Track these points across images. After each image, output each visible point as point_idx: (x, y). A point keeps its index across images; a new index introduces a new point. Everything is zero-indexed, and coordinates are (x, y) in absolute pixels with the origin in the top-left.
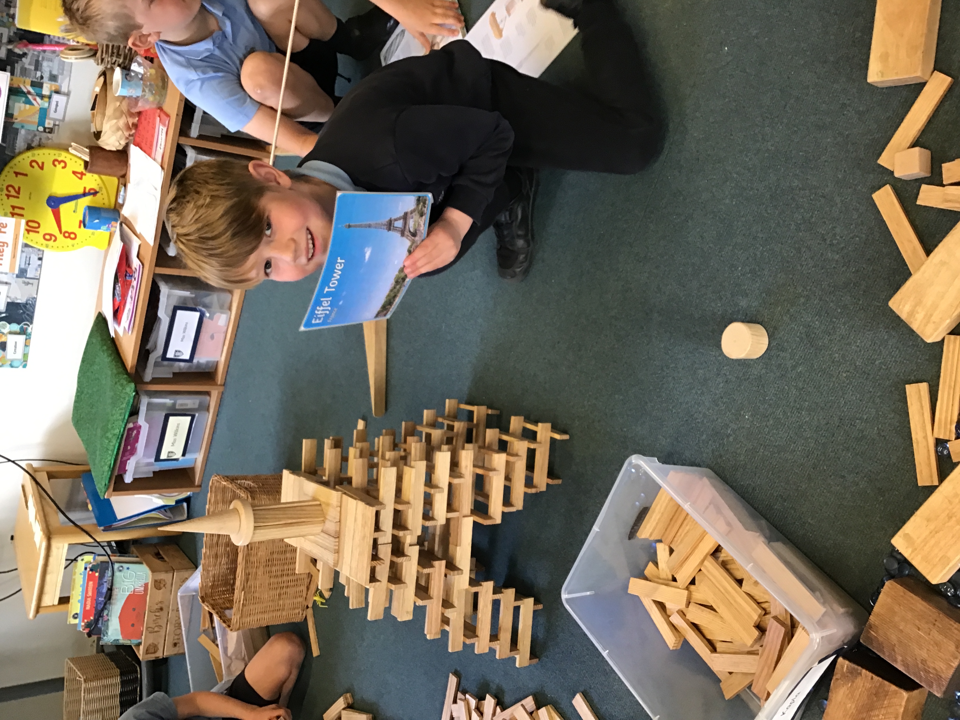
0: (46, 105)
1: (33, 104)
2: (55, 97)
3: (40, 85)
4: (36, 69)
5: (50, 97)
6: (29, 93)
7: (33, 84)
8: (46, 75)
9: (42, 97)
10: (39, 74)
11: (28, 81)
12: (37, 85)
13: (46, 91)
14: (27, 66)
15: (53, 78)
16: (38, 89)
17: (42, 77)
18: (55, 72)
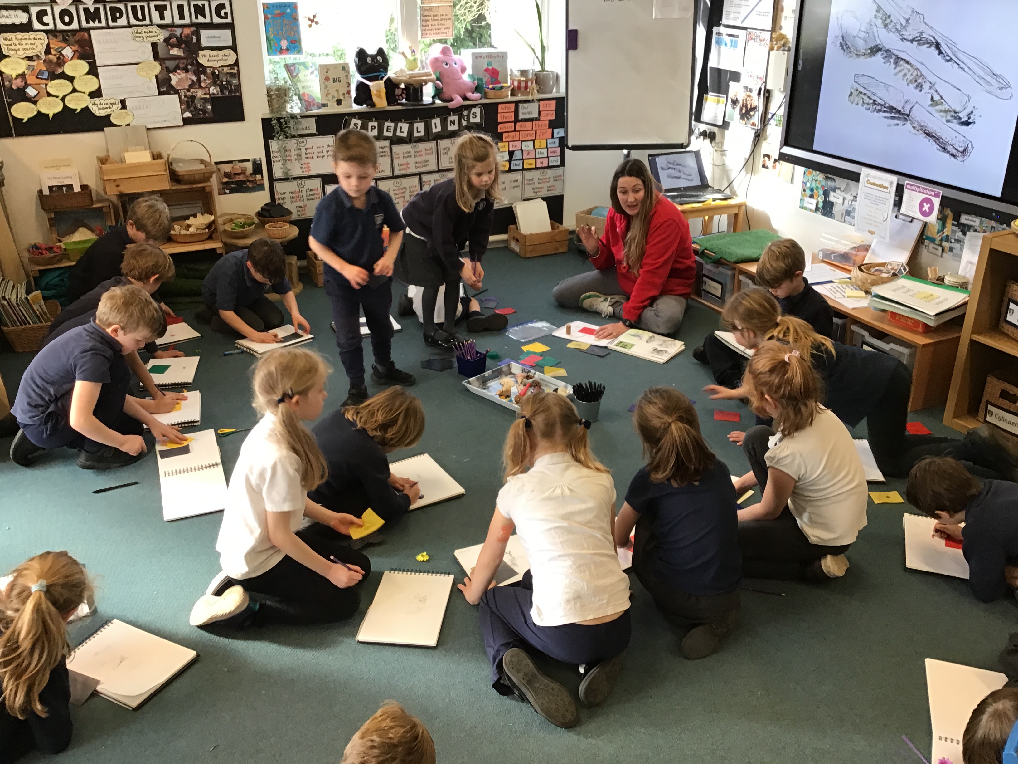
0: (937, 242)
1: (938, 233)
2: (940, 249)
3: (947, 241)
4: (955, 240)
5: (941, 245)
6: (943, 233)
7: (947, 236)
8: (952, 245)
9: (941, 240)
10: (953, 241)
11: (949, 234)
12: (947, 239)
13: (944, 244)
14: (957, 234)
15: (951, 249)
16: (944, 239)
17: (951, 242)
18: (954, 251)
